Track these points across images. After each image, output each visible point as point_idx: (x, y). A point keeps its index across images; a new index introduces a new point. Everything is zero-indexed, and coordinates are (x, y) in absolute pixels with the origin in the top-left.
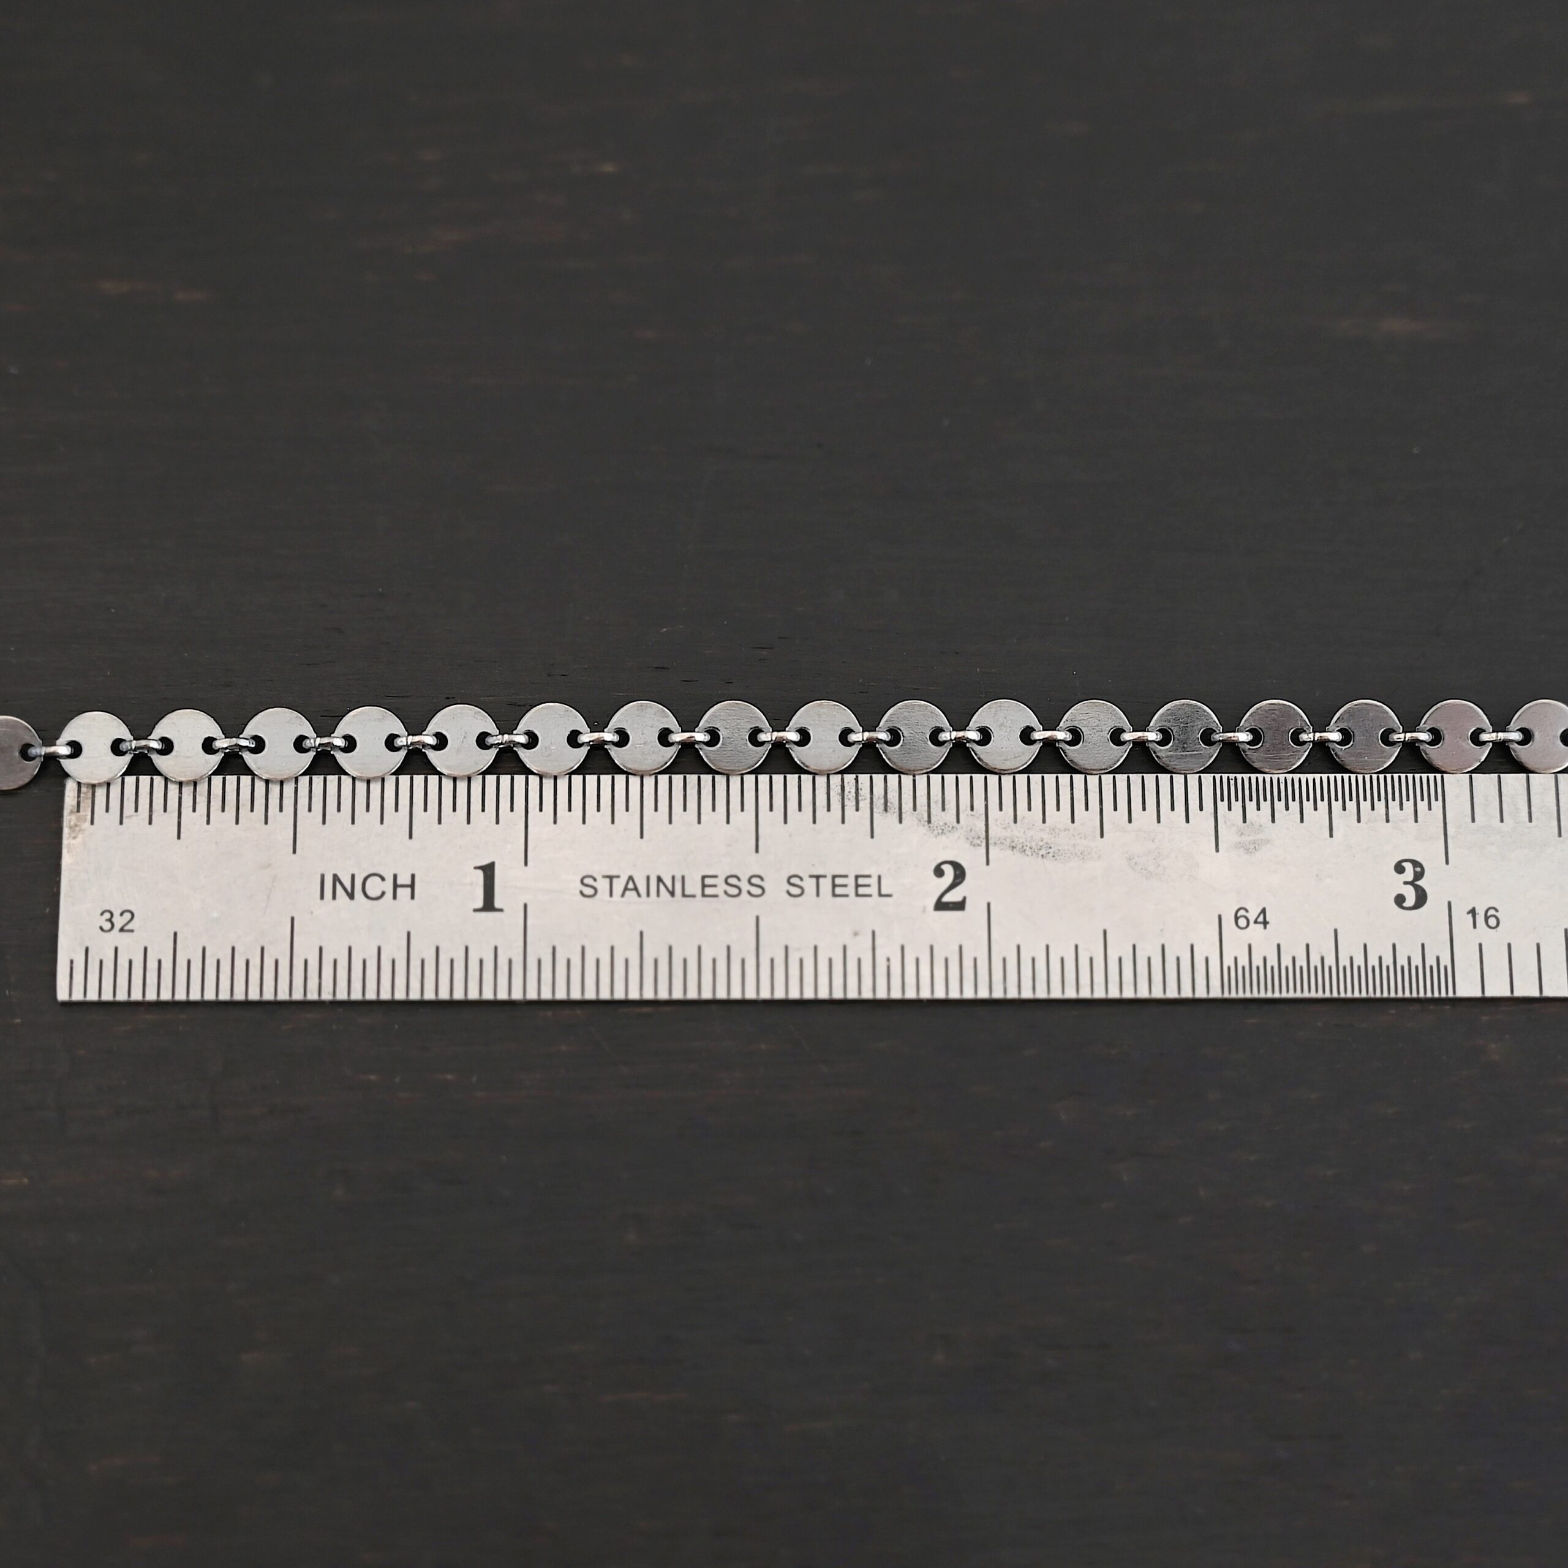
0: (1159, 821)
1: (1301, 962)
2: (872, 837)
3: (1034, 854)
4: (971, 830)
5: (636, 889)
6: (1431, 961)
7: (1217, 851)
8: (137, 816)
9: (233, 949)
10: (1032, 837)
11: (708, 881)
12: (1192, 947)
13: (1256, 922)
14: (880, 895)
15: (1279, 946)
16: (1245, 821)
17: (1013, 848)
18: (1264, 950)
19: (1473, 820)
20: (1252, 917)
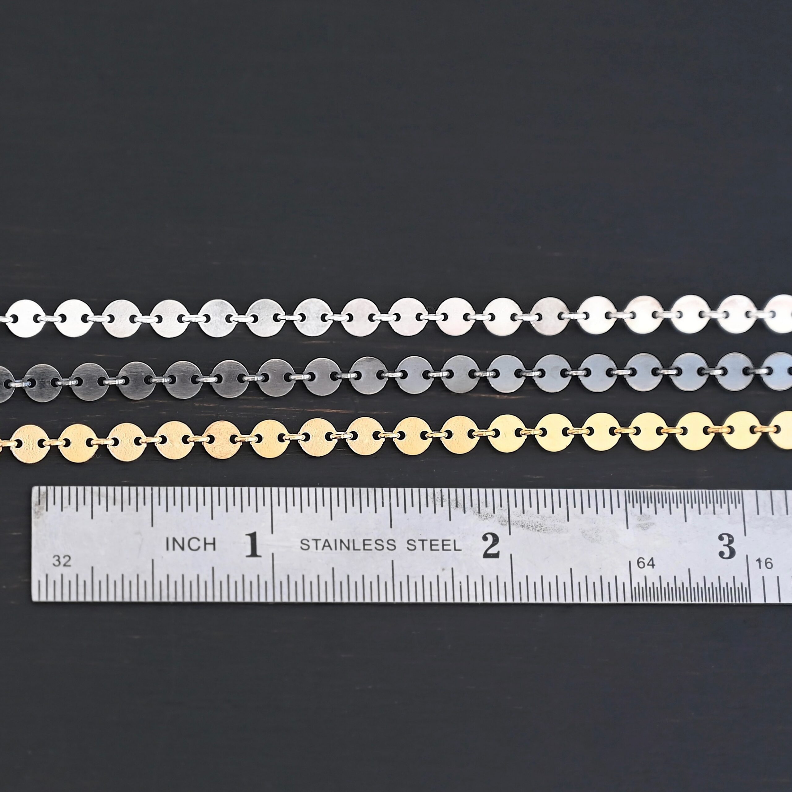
0: (597, 513)
1: (672, 585)
2: (450, 520)
3: (534, 529)
4: (501, 517)
5: (329, 546)
6: (738, 585)
7: (628, 528)
8: (70, 507)
9: (123, 575)
10: (532, 521)
11: (366, 542)
12: (616, 577)
13: (648, 565)
14: (455, 550)
15: (660, 577)
16: (641, 513)
17: (523, 526)
18: (653, 579)
19: (758, 514)
20: (646, 562)
